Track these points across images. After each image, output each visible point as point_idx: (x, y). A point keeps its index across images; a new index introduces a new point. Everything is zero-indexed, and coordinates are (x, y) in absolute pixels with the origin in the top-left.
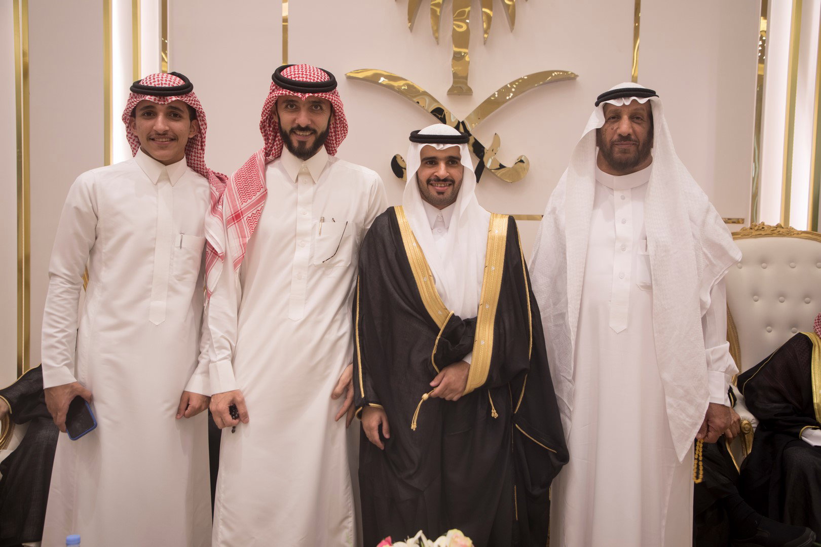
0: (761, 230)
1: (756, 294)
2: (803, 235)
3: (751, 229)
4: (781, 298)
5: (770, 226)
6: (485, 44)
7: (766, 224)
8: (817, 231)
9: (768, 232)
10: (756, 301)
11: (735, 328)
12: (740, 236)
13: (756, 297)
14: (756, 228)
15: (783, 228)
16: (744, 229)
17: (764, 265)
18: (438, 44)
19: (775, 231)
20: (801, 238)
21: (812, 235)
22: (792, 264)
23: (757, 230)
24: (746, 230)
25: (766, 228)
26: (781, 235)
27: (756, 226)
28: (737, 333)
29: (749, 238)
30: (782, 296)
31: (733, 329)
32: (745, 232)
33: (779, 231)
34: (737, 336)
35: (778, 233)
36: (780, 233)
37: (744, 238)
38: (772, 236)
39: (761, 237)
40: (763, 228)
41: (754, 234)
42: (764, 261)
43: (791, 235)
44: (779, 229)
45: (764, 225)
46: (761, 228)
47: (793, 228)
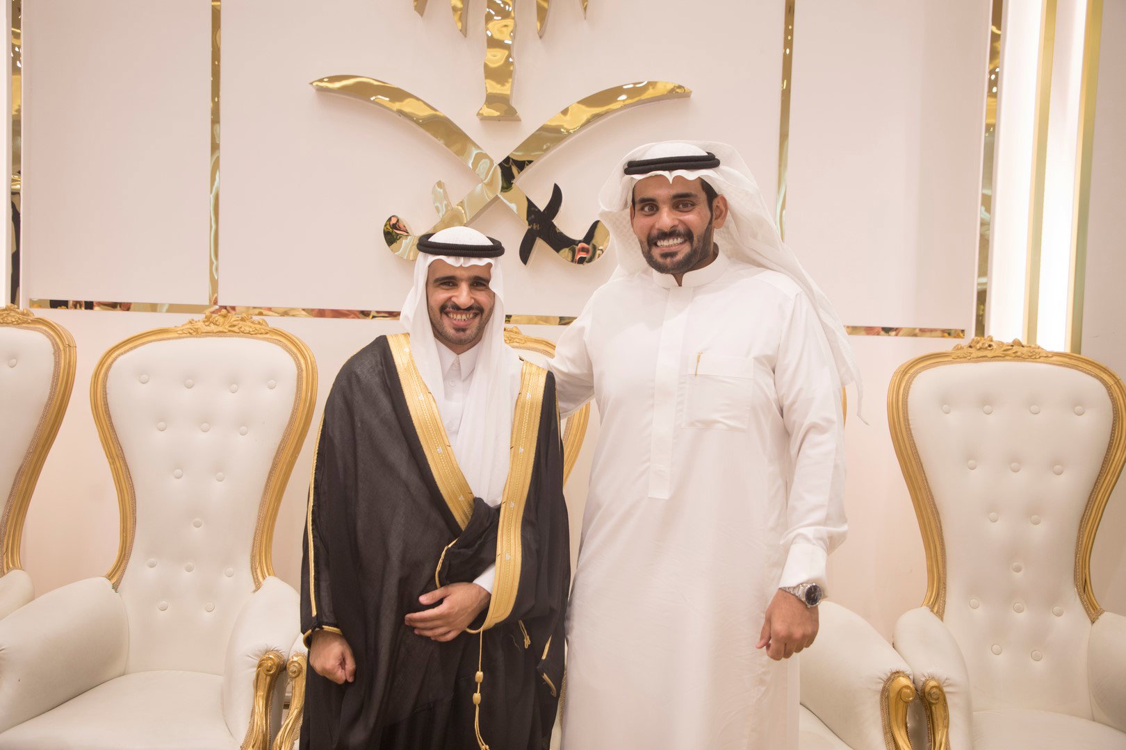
0: (986, 349)
1: (970, 458)
2: (1054, 358)
3: (970, 347)
4: (1014, 465)
5: (1003, 343)
6: (541, 37)
7: (994, 339)
8: (1080, 353)
9: (999, 353)
10: (973, 468)
11: (938, 513)
12: (950, 359)
13: (971, 462)
14: (978, 346)
15: (1023, 346)
16: (958, 348)
17: (987, 408)
18: (466, 36)
19: (1009, 352)
20: (1051, 364)
21: (1070, 358)
22: (1034, 408)
23: (980, 349)
24: (962, 348)
25: (995, 346)
26: (1018, 357)
27: (978, 342)
28: (940, 522)
29: (966, 362)
30: (1015, 461)
31: (933, 514)
32: (960, 353)
33: (1016, 352)
34: (941, 527)
35: (1014, 355)
36: (1019, 354)
37: (957, 362)
38: (1004, 360)
39: (986, 361)
40: (990, 346)
41: (974, 355)
42: (986, 402)
43: (1035, 358)
44: (1015, 348)
45: (992, 341)
46: (987, 345)
47: (1039, 347)
